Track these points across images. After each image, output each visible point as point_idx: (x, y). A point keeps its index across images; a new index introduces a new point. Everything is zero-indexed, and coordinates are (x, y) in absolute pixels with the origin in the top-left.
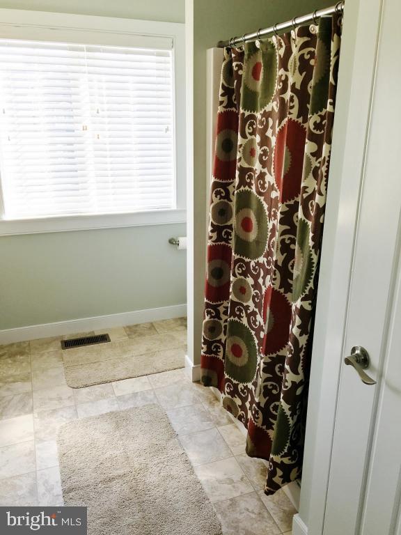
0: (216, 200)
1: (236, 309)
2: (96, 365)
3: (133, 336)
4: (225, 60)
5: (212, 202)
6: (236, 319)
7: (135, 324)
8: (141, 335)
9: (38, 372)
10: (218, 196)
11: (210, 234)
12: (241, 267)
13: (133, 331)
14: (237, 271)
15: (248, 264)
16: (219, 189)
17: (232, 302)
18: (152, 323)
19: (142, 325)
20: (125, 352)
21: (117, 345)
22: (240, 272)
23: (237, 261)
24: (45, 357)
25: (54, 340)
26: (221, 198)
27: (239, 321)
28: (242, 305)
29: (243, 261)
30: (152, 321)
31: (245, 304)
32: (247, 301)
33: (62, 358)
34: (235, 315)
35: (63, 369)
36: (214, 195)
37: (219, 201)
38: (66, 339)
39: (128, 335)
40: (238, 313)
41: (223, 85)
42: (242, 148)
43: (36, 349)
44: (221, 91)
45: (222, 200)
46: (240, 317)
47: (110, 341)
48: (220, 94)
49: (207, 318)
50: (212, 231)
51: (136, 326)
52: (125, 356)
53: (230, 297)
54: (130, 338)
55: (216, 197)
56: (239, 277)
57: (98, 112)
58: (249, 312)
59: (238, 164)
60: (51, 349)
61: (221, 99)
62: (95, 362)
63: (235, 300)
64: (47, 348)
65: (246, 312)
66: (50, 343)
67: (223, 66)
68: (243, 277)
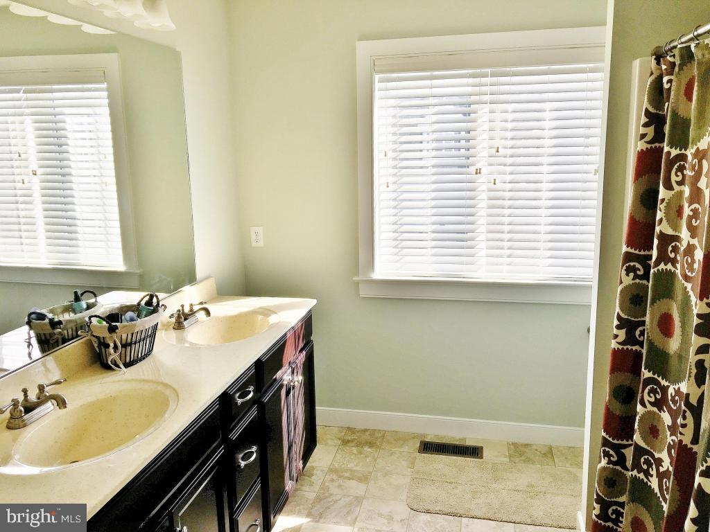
0: (628, 280)
1: (642, 460)
2: (451, 486)
3: (517, 460)
4: (652, 74)
5: (621, 282)
6: (642, 476)
7: (526, 442)
8: (529, 461)
9: (380, 474)
10: (632, 275)
11: (615, 331)
12: (653, 391)
13: (520, 452)
14: (646, 397)
15: (664, 390)
16: (632, 264)
17: (637, 447)
18: (551, 448)
19: (535, 447)
20: (496, 480)
21: (490, 466)
22: (653, 400)
23: (648, 381)
24: (394, 457)
25: (413, 438)
26: (636, 277)
27: (645, 480)
28: (653, 456)
29: (658, 383)
30: (553, 444)
31: (657, 455)
32: (660, 451)
33: (413, 463)
34: (640, 470)
35: (408, 479)
36: (624, 272)
37: (631, 282)
38: (428, 439)
39: (510, 456)
40: (645, 467)
41: (647, 109)
42: (664, 204)
43: (389, 442)
44: (644, 120)
45: (637, 281)
46: (647, 474)
47: (482, 458)
48: (642, 123)
49: (604, 462)
50: (618, 327)
51: (526, 445)
52: (494, 485)
53: (635, 436)
54: (511, 461)
55: (627, 275)
56: (650, 408)
57: (498, 151)
58: (661, 470)
59: (658, 229)
60: (406, 449)
61: (642, 130)
62: (451, 483)
63: (642, 444)
64: (401, 446)
65: (658, 470)
66: (407, 440)
67: (649, 83)
68: (655, 409)
